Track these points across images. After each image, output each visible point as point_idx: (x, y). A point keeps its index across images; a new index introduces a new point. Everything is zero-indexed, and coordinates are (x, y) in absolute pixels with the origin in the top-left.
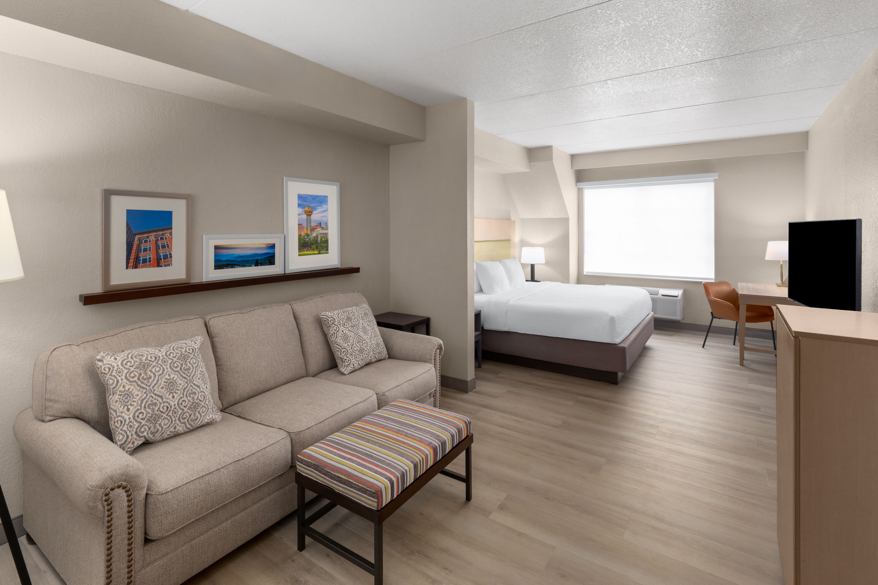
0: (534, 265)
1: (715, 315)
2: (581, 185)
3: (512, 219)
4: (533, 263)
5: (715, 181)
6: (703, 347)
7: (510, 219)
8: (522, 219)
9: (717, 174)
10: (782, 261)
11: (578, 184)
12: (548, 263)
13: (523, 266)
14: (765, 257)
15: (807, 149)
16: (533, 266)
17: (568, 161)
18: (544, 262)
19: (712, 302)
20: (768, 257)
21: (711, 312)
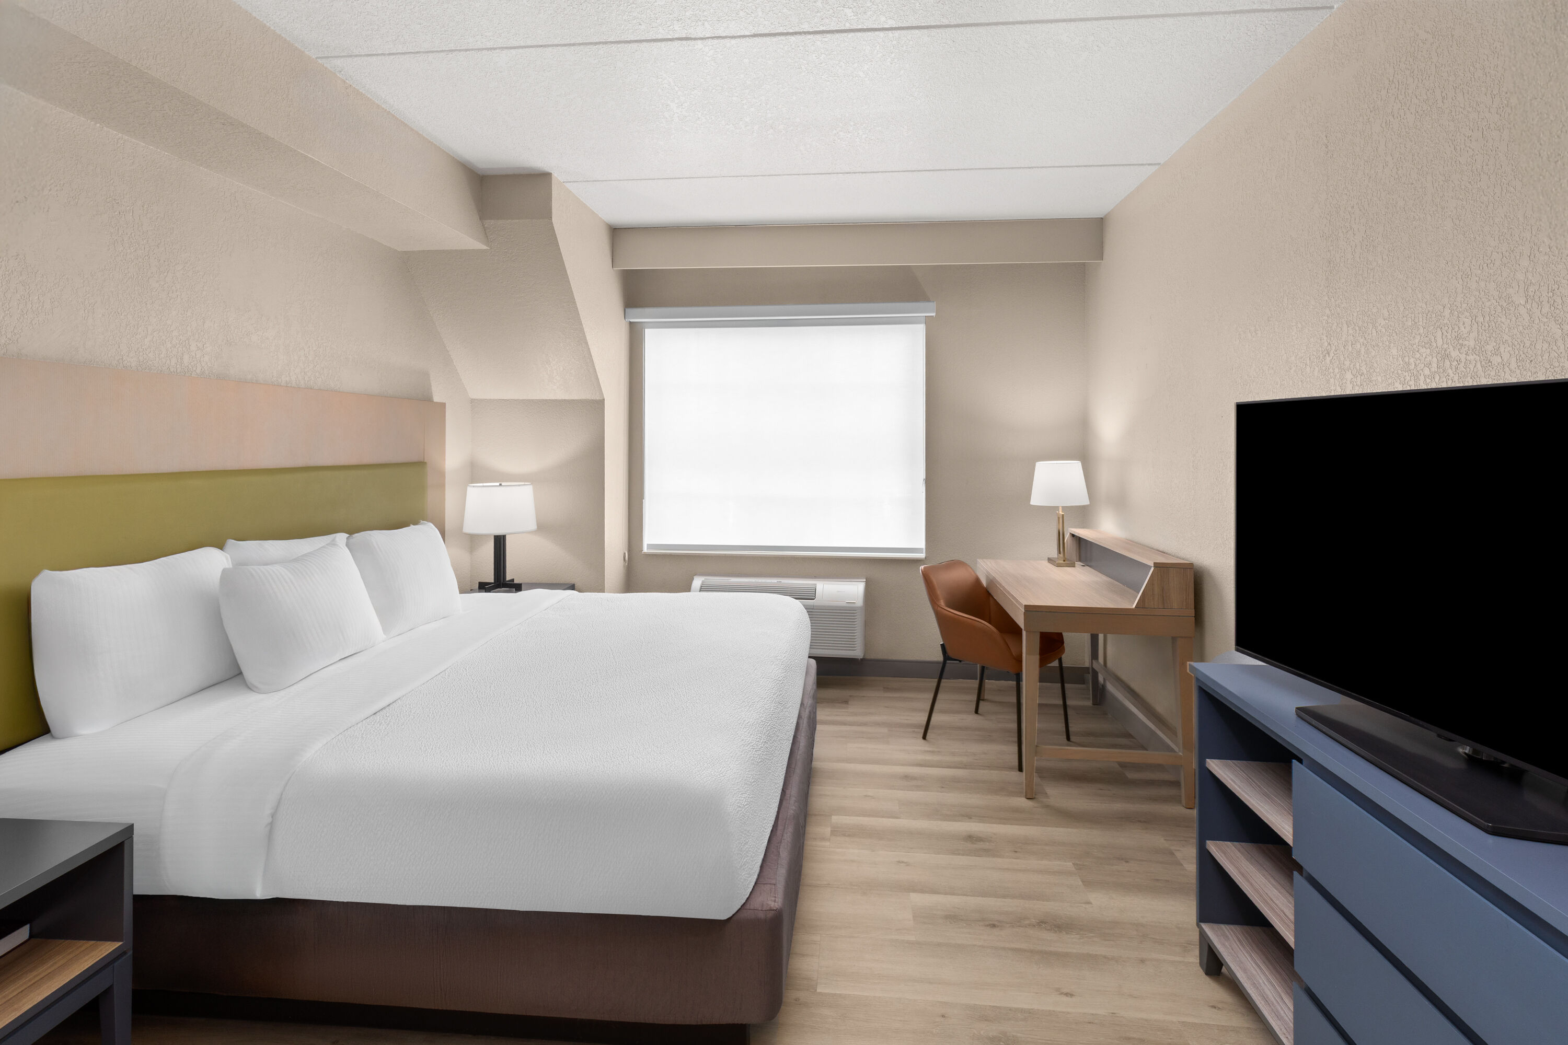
0: (504, 537)
1: (950, 653)
2: (639, 316)
3: (436, 399)
4: (500, 532)
5: (928, 321)
6: (924, 737)
7: (428, 399)
8: (472, 401)
9: (932, 305)
10: (1063, 507)
11: (629, 310)
12: (542, 528)
13: (473, 540)
14: (1029, 501)
15: (1101, 257)
16: (500, 542)
17: (602, 241)
18: (533, 526)
19: (942, 620)
20: (1036, 500)
21: (943, 646)
